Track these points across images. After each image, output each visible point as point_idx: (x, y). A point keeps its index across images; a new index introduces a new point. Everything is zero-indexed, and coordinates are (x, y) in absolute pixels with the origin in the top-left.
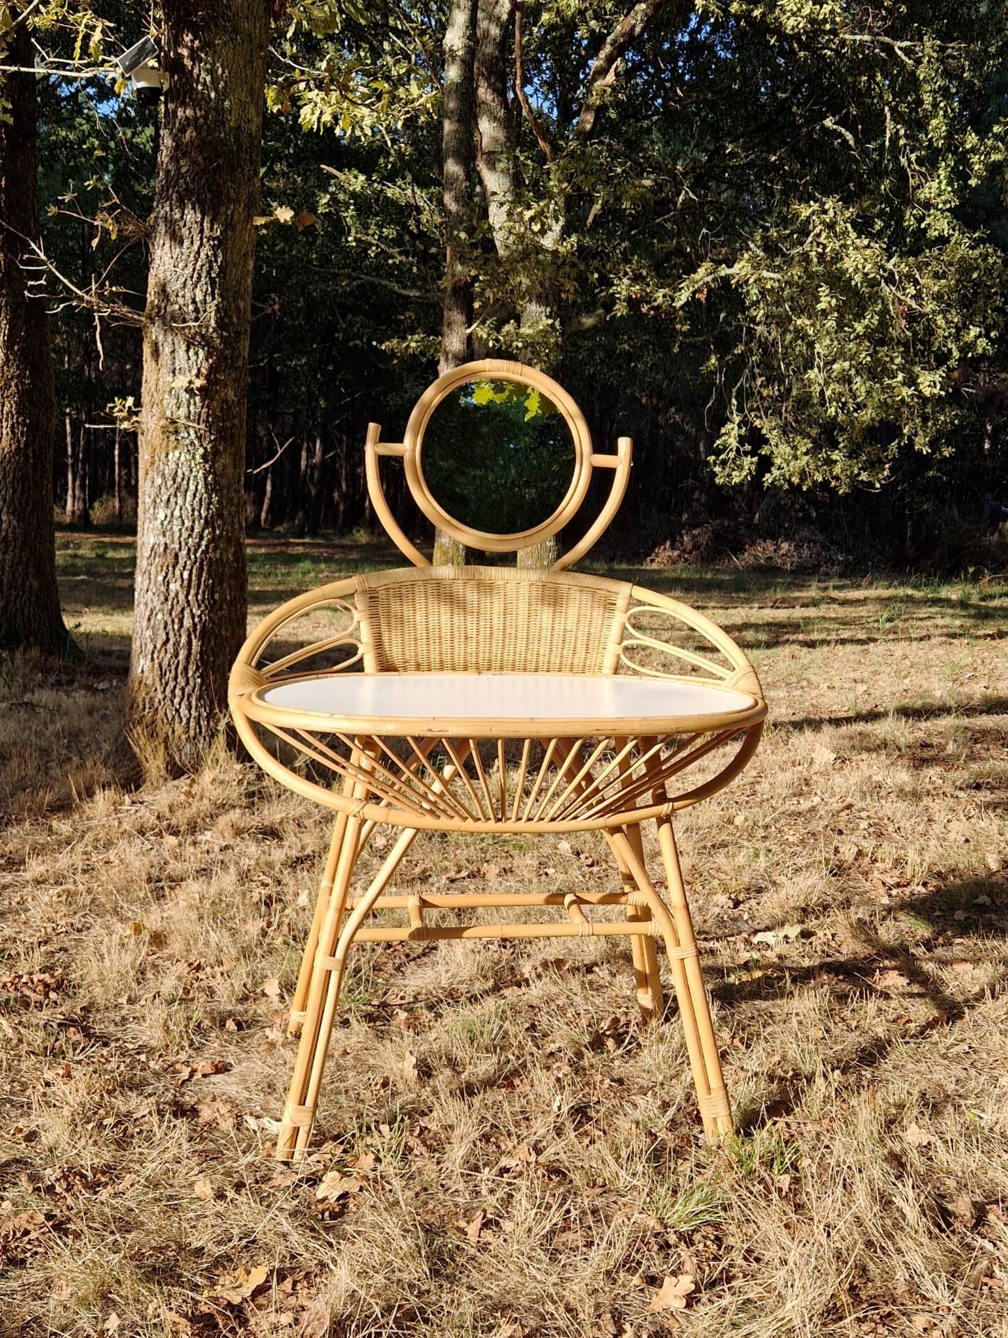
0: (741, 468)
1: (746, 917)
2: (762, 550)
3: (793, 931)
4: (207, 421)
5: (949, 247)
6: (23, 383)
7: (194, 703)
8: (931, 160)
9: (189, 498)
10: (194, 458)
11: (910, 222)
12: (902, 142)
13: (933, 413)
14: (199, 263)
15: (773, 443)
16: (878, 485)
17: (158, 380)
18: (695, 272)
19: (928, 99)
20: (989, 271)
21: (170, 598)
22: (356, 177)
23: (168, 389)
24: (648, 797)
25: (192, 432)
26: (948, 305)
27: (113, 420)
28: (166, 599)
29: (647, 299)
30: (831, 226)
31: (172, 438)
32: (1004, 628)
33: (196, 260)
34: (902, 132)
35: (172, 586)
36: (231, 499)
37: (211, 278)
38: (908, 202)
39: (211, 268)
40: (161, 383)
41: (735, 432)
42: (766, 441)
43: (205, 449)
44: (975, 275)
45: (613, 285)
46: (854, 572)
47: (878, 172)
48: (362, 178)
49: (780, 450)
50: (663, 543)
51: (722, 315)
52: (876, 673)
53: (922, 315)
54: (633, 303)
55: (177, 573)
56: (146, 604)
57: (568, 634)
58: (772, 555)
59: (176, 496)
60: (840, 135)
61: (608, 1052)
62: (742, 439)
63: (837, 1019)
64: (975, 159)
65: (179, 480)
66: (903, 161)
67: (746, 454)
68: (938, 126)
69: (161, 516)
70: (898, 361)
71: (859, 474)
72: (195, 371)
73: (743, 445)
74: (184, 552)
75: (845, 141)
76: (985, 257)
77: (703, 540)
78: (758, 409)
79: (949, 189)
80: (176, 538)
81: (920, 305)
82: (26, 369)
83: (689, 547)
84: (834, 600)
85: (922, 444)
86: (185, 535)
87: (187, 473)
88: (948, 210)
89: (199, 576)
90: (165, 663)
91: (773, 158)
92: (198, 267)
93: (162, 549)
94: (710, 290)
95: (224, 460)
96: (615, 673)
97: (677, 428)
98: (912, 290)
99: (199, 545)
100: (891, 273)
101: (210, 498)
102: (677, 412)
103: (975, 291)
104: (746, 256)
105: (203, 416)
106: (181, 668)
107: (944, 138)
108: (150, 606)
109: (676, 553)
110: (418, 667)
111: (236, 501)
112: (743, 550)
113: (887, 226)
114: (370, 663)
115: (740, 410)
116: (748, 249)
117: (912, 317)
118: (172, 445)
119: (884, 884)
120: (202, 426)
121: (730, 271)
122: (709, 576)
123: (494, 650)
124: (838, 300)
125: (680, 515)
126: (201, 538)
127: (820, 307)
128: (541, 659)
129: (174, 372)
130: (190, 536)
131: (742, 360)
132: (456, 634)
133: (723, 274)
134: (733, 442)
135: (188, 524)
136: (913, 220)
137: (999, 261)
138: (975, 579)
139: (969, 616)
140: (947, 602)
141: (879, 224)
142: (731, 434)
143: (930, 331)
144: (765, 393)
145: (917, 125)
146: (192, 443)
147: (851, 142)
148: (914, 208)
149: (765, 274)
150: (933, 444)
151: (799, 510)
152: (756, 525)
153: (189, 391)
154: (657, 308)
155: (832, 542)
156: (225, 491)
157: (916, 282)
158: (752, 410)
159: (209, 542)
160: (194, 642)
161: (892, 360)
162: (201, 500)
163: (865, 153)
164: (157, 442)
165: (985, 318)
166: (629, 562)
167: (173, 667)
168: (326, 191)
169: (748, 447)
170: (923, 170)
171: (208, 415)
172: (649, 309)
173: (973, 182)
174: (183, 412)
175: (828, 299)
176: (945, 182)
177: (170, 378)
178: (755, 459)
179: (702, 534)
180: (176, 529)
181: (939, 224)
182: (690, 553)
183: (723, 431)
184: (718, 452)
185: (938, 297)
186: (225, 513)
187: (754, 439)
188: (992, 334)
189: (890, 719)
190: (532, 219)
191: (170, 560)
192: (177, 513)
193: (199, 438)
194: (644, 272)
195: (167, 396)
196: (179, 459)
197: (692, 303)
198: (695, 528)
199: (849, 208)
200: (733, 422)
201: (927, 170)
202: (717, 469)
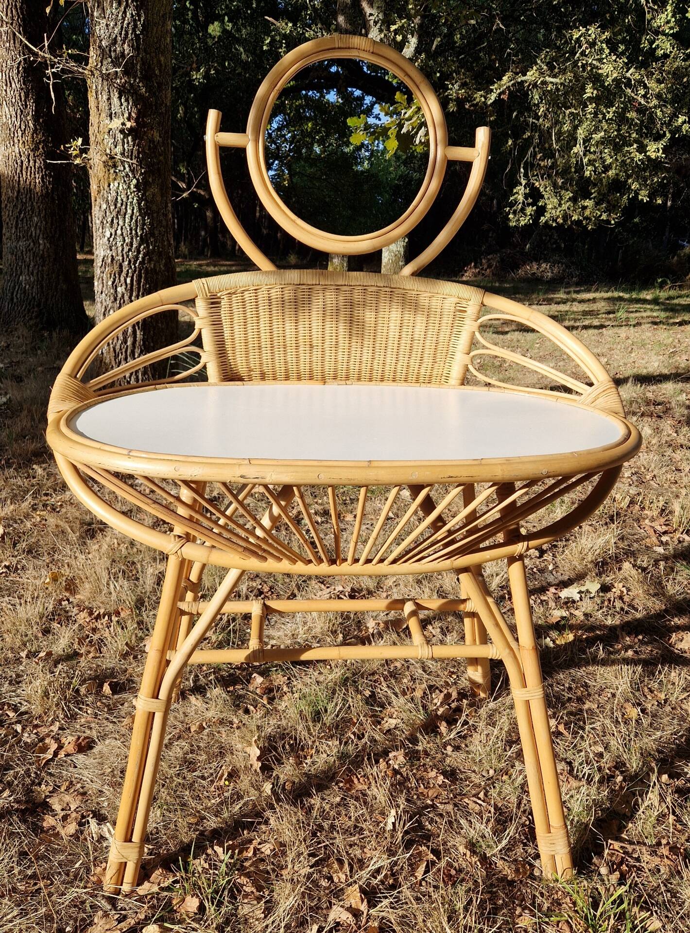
0: (525, 215)
1: (551, 567)
2: (532, 268)
3: (593, 586)
4: (138, 157)
5: (668, 61)
6: (47, 146)
7: (140, 377)
9: (127, 220)
10: (129, 187)
11: (645, 45)
13: (650, 175)
14: (126, 22)
15: (546, 197)
16: (613, 222)
17: (99, 123)
18: (500, 79)
21: (118, 298)
22: (286, 24)
23: (107, 130)
24: (500, 537)
25: (127, 166)
26: (665, 102)
27: (68, 157)
28: (115, 299)
29: (469, 98)
30: (592, 44)
31: (112, 171)
32: (686, 318)
33: (124, 19)
35: (119, 289)
36: (161, 221)
37: (136, 35)
38: (643, 31)
39: (135, 26)
40: (101, 125)
41: (522, 191)
42: (542, 197)
43: (138, 180)
44: (684, 80)
45: (448, 89)
46: (587, 282)
47: (624, 10)
48: (290, 25)
49: (550, 202)
50: (469, 264)
51: (515, 114)
52: (611, 349)
53: (647, 109)
54: (460, 102)
55: (122, 279)
56: (101, 303)
57: (415, 343)
58: (535, 271)
59: (117, 218)
61: (441, 734)
62: (526, 196)
63: (646, 690)
65: (119, 205)
66: (643, 1)
67: (529, 205)
69: (108, 234)
70: (634, 135)
71: (601, 215)
72: (126, 115)
73: (527, 200)
74: (126, 263)
77: (494, 262)
78: (537, 175)
79: (673, 19)
80: (120, 251)
81: (648, 102)
82: (49, 136)
83: (486, 266)
84: (574, 300)
85: (644, 196)
86: (126, 249)
87: (125, 200)
88: (672, 35)
89: (139, 282)
90: (118, 347)
91: (554, 3)
92: (125, 25)
93: (110, 260)
94: (511, 93)
95: (154, 190)
96: (463, 384)
98: (642, 92)
99: (137, 258)
100: (629, 80)
101: (144, 220)
103: (684, 92)
104: (535, 68)
105: (135, 153)
106: (129, 351)
108: (104, 304)
109: (478, 270)
110: (263, 377)
111: (164, 223)
112: (518, 268)
113: (626, 50)
114: (213, 372)
115: (526, 175)
116: (536, 64)
117: (641, 110)
118: (112, 177)
119: (655, 531)
120: (134, 161)
121: (524, 78)
122: (497, 284)
123: (340, 358)
124: (598, 91)
125: (481, 246)
126: (139, 252)
128: (387, 368)
129: (111, 116)
130: (130, 250)
131: (529, 142)
132: (301, 341)
133: (519, 80)
134: (521, 198)
135: (128, 240)
136: (646, 43)
138: (661, 286)
139: (662, 310)
140: (645, 301)
141: (622, 48)
142: (520, 193)
143: (652, 119)
144: (542, 164)
146: (127, 175)
148: (648, 34)
149: (548, 79)
150: (652, 196)
151: (554, 243)
152: (527, 253)
153: (122, 131)
154: (475, 105)
155: (573, 263)
156: (155, 215)
157: (645, 86)
158: (533, 176)
159: (145, 255)
160: (138, 332)
161: (630, 136)
162: (136, 221)
164: (101, 175)
167: (124, 350)
168: (268, 35)
169: (530, 200)
170: (656, 7)
171: (139, 153)
172: (470, 106)
174: (119, 149)
175: (591, 90)
176: (670, 15)
177: (107, 121)
178: (535, 208)
179: (495, 259)
180: (119, 244)
181: (665, 45)
182: (486, 270)
183: (515, 191)
184: (512, 205)
185: (659, 96)
186: (156, 232)
187: (534, 195)
189: (629, 384)
190: (396, 32)
191: (116, 268)
192: (119, 232)
193: (132, 171)
194: (468, 81)
195: (106, 136)
196: (118, 188)
197: (498, 101)
198: (489, 254)
199: (604, 33)
200: (521, 184)
201: (659, 6)
202: (511, 216)
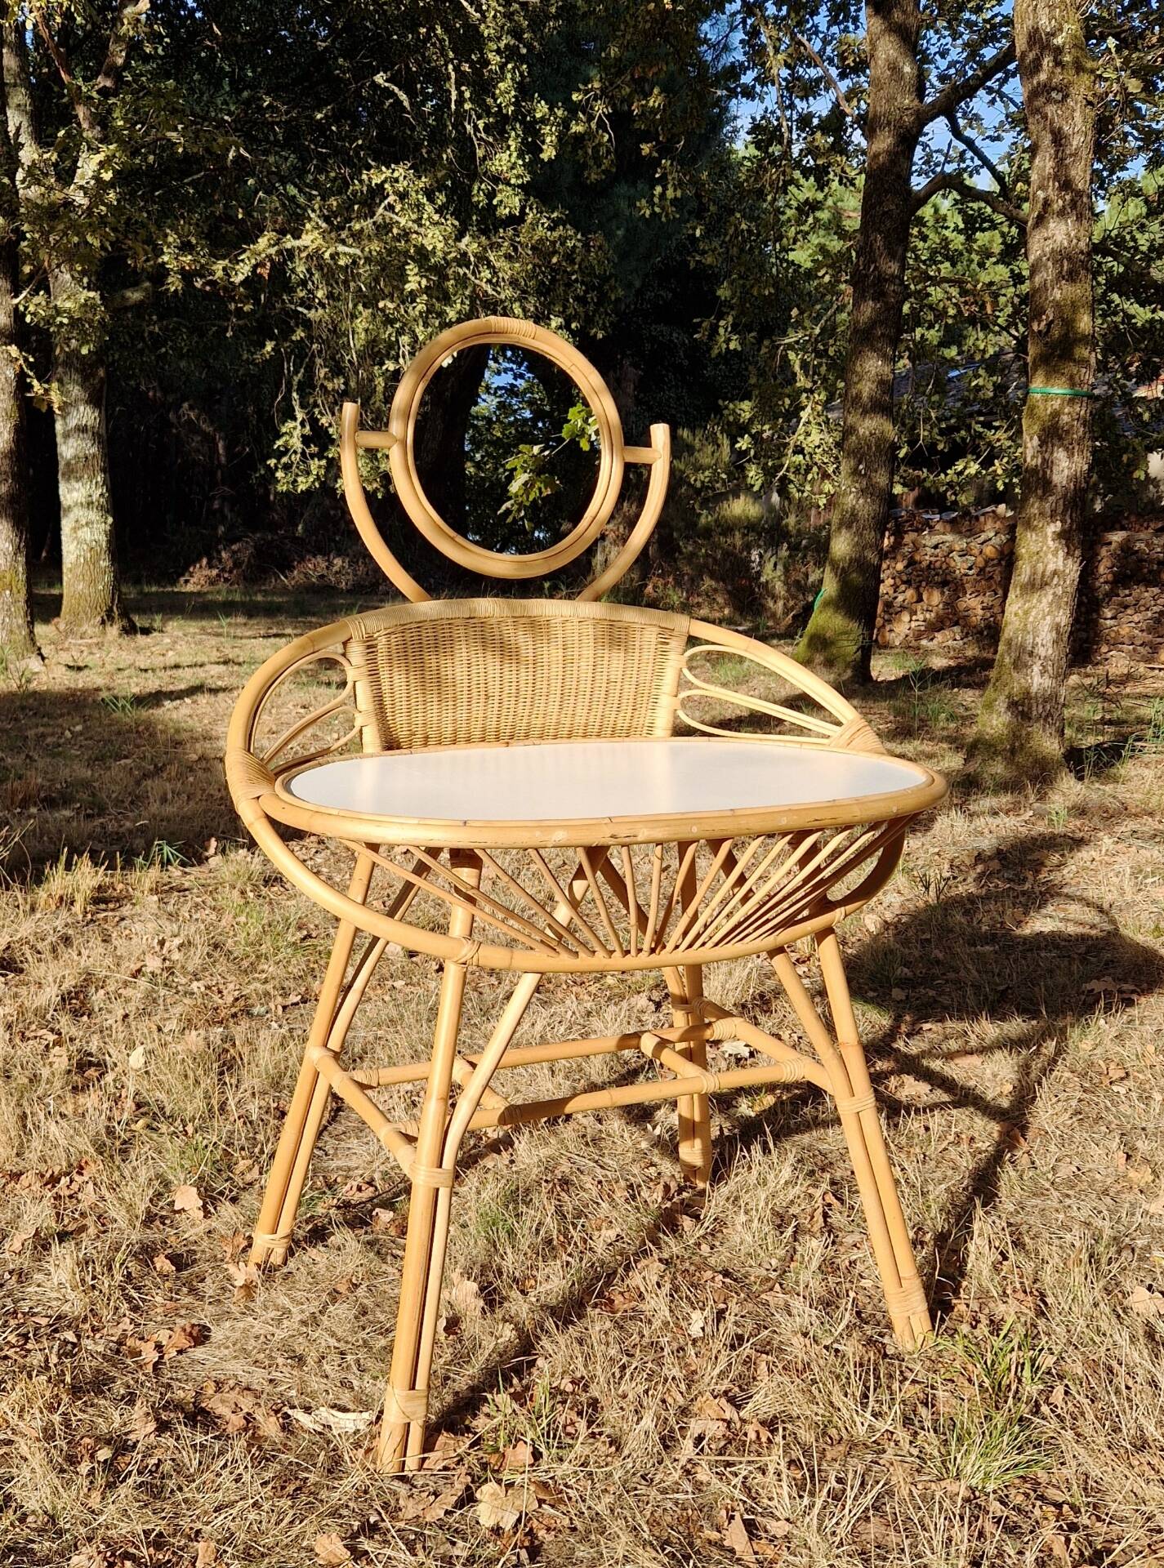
0: (308, 473)
2: (314, 568)
5: (524, 228)
8: (499, 129)
11: (480, 198)
12: (467, 106)
18: (255, 242)
19: (494, 59)
20: (569, 257)
26: (524, 292)
29: (202, 272)
30: (403, 196)
34: (467, 95)
38: (474, 176)
41: (297, 433)
42: (334, 443)
44: (554, 260)
45: (161, 253)
47: (438, 139)
50: (199, 560)
54: (187, 276)
58: (325, 572)
60: (393, 94)
62: (306, 440)
64: (546, 130)
66: (469, 128)
67: (312, 456)
68: (506, 91)
73: (308, 447)
75: (399, 102)
76: (563, 240)
77: (245, 557)
78: (322, 404)
79: (521, 162)
81: (497, 291)
83: (230, 564)
88: (519, 186)
91: (319, 116)
94: (273, 265)
96: (672, 735)
97: (192, 427)
98: (486, 274)
100: (465, 254)
102: (191, 408)
103: (553, 278)
104: (309, 227)
107: (514, 104)
109: (215, 572)
112: (291, 568)
113: (449, 201)
114: (370, 738)
115: (303, 405)
116: (309, 219)
117: (487, 304)
121: (297, 243)
122: (256, 598)
124: (429, 280)
125: (216, 529)
127: (408, 287)
131: (301, 348)
133: (288, 246)
134: (296, 443)
136: (482, 196)
137: (579, 245)
141: (441, 198)
142: (293, 433)
144: (330, 386)
145: (483, 87)
147: (406, 104)
148: (482, 181)
149: (341, 248)
152: (301, 539)
154: (213, 283)
157: (490, 266)
158: (315, 405)
163: (421, 116)
165: (565, 307)
166: (159, 584)
169: (313, 449)
170: (491, 139)
172: (204, 284)
173: (545, 156)
175: (418, 278)
176: (515, 154)
178: (323, 462)
179: (244, 549)
181: (509, 201)
182: (230, 572)
183: (283, 430)
184: (280, 454)
185: (514, 283)
187: (320, 439)
188: (573, 326)
194: (194, 241)
197: (251, 282)
198: (234, 543)
199: (420, 178)
200: (294, 419)
201: (495, 139)
202: (279, 474)
